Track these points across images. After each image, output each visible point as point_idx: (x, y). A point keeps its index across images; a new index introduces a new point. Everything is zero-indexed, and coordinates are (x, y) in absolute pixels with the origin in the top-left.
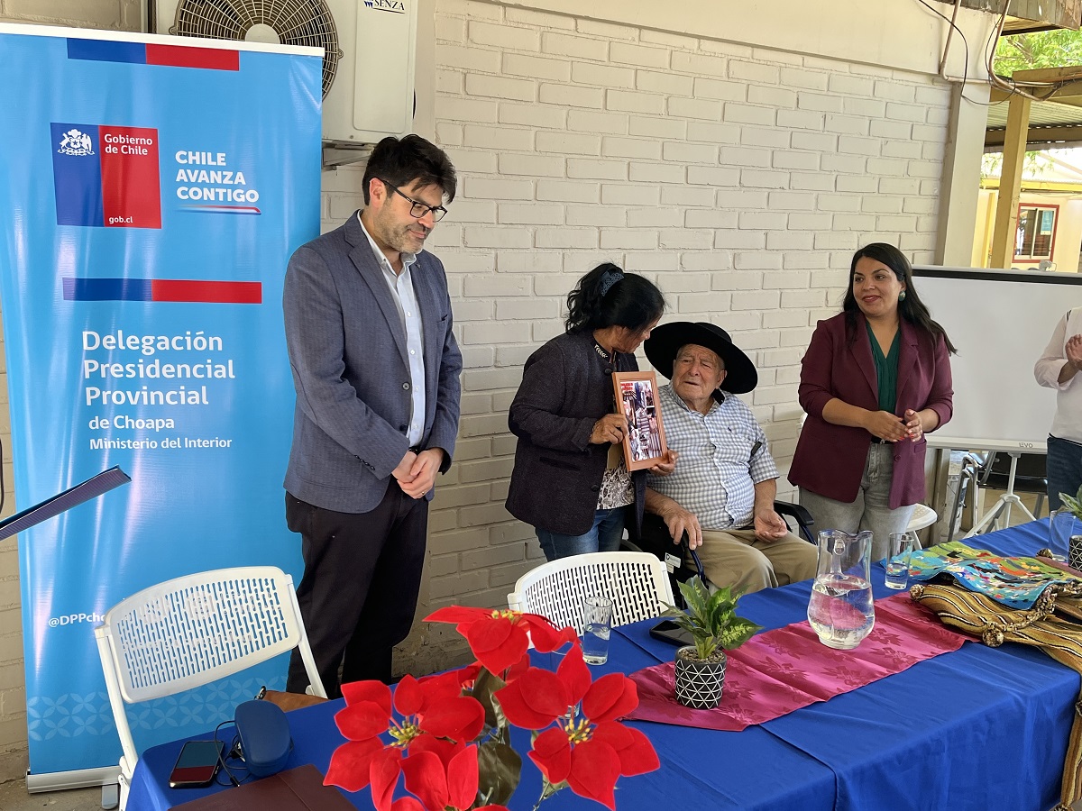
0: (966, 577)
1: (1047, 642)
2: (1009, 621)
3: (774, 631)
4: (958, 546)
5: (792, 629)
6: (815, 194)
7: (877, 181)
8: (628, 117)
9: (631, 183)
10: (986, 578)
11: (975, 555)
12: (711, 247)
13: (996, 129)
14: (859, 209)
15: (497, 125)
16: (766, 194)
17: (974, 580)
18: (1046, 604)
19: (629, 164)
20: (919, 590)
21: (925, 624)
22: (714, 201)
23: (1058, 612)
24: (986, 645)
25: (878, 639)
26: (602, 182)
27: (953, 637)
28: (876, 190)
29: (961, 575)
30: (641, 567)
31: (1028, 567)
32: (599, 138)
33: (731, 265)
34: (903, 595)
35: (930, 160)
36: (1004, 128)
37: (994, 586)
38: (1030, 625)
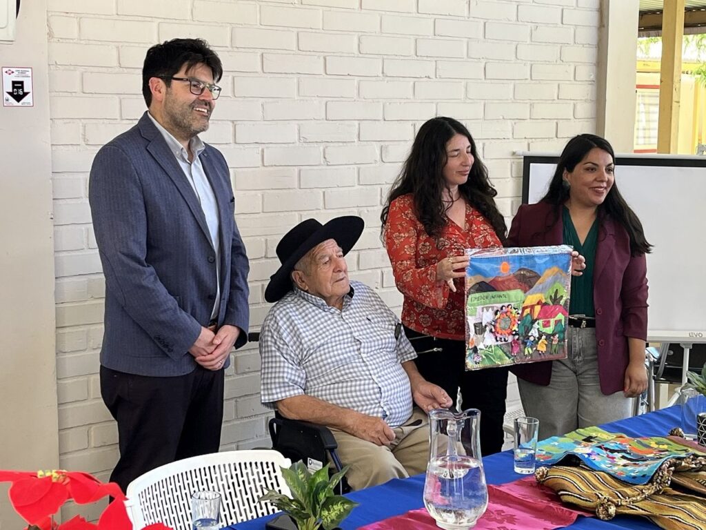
0: (592, 457)
1: (657, 512)
2: (625, 495)
3: (392, 518)
4: (595, 431)
5: (411, 516)
6: (464, 82)
7: (529, 67)
8: (258, 6)
9: (266, 75)
10: (613, 458)
11: (610, 438)
12: (356, 140)
13: (653, 12)
14: (511, 96)
15: (116, 17)
16: (412, 83)
17: (601, 460)
18: (662, 477)
19: (262, 54)
20: (543, 473)
21: (543, 503)
22: (356, 91)
23: (674, 485)
24: (599, 518)
25: (495, 520)
26: (234, 74)
27: (567, 513)
28: (529, 77)
29: (586, 456)
30: (265, 466)
31: (656, 446)
32: (229, 29)
33: (378, 158)
34: (530, 479)
35: (583, 45)
36: (661, 11)
37: (620, 465)
38: (645, 499)
